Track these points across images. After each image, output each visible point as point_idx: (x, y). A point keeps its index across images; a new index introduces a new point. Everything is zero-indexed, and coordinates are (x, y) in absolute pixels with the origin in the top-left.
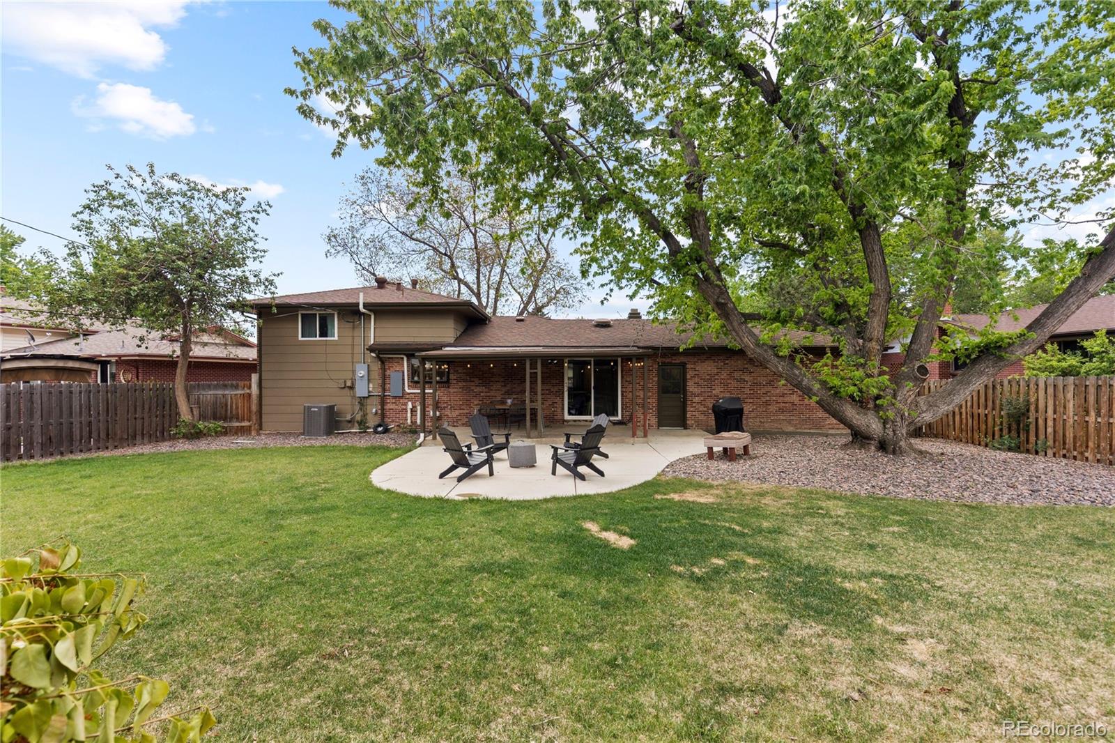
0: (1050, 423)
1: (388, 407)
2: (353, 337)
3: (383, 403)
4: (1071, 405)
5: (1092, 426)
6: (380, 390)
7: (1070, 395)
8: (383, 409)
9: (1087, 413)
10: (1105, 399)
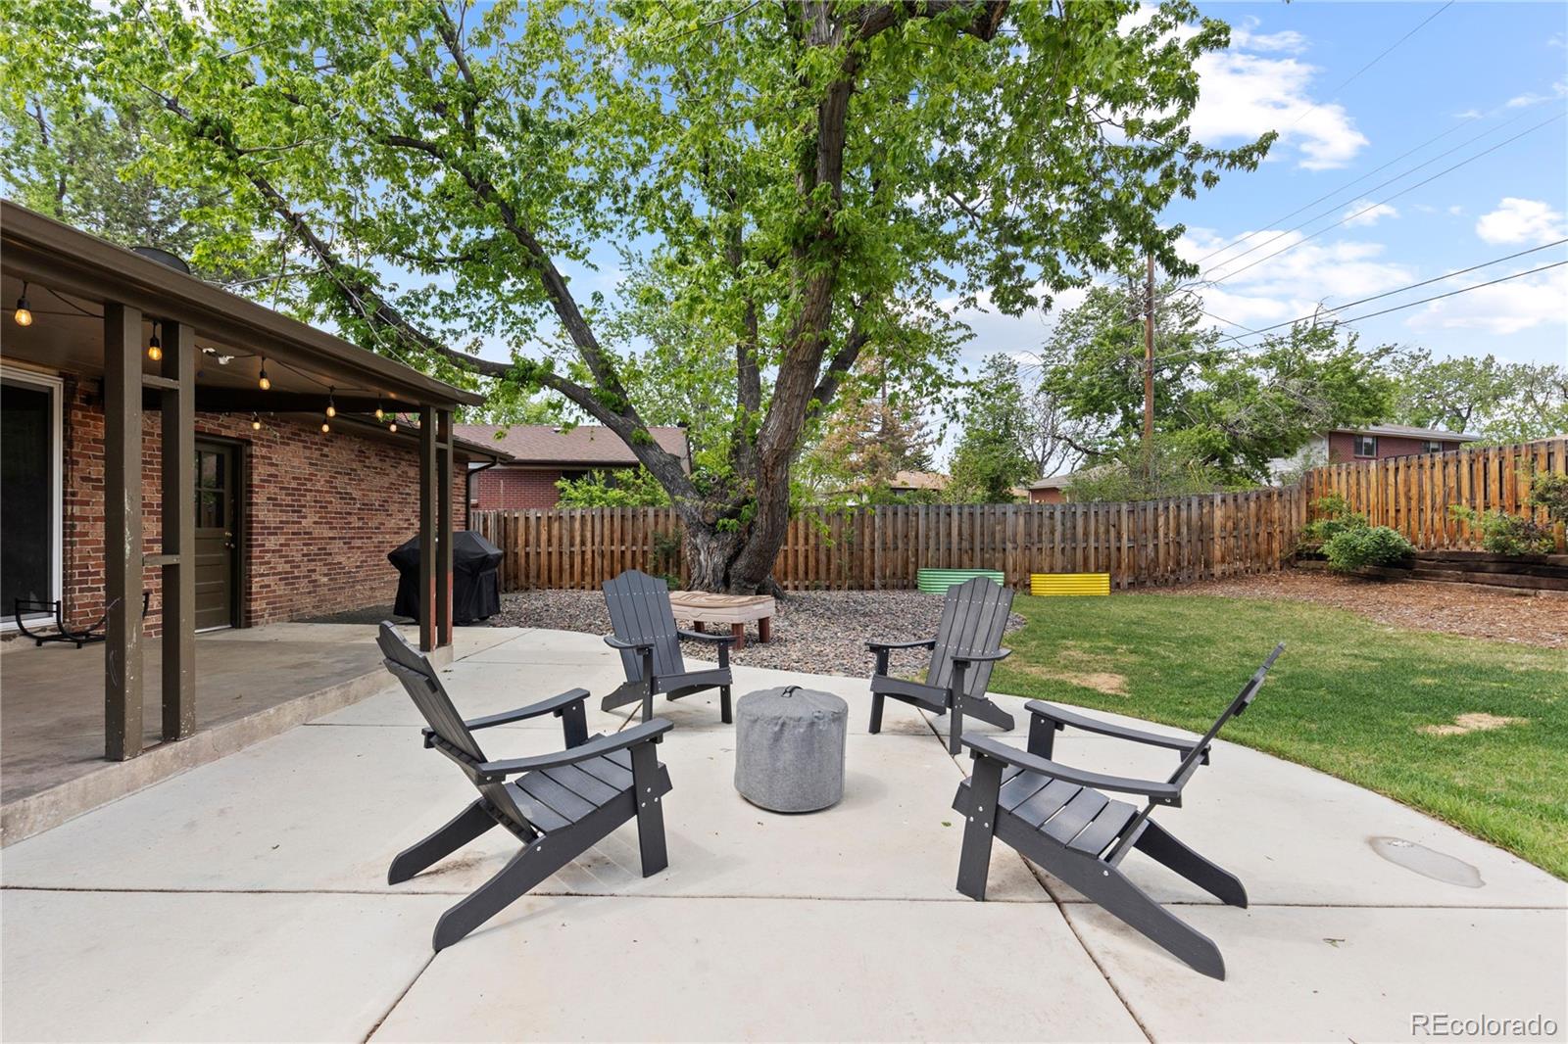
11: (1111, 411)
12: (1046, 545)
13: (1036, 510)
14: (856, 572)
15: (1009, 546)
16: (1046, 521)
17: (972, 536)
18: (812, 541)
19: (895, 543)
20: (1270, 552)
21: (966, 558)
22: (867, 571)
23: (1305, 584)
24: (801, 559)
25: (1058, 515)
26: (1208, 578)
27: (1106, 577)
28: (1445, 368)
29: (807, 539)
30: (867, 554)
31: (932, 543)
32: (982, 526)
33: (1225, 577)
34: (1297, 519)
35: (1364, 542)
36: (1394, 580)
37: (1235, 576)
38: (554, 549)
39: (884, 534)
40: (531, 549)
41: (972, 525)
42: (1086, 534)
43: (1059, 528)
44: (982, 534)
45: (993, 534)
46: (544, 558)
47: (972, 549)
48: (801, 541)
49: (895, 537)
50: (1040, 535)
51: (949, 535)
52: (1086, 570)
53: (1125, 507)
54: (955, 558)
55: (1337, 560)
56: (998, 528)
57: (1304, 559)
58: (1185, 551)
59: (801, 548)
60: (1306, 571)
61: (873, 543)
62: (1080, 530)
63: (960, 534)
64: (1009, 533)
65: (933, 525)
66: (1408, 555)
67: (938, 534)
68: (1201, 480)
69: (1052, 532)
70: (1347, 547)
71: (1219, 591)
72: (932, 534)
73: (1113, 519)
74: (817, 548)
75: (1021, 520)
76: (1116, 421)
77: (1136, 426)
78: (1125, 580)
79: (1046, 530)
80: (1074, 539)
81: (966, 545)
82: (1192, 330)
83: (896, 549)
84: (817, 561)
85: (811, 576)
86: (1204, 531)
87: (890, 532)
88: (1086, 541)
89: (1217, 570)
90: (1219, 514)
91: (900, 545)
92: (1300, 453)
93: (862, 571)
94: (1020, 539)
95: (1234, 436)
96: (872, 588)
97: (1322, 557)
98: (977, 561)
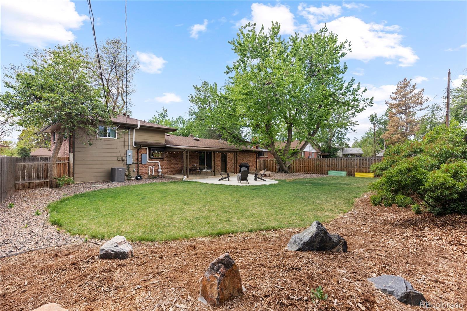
0: (294, 167)
1: (140, 168)
2: (124, 138)
3: (138, 167)
4: (298, 163)
5: (301, 167)
6: (136, 161)
7: (298, 162)
8: (138, 169)
9: (301, 165)
10: (303, 162)
12: (364, 166)
14: (321, 171)
15: (355, 166)
16: (364, 161)
18: (313, 165)
19: (330, 165)
22: (324, 171)
24: (311, 168)
25: (367, 160)
27: (373, 173)
29: (312, 164)
30: (324, 167)
32: (349, 162)
38: (271, 165)
39: (327, 164)
40: (268, 165)
41: (347, 162)
44: (349, 164)
46: (270, 167)
47: (346, 167)
48: (311, 165)
49: (330, 164)
50: (363, 164)
51: (341, 164)
54: (343, 169)
56: (352, 163)
59: (311, 166)
61: (325, 165)
63: (344, 164)
64: (355, 164)
67: (339, 164)
69: (366, 164)
72: (338, 164)
74: (314, 166)
75: (358, 161)
79: (364, 163)
83: (330, 167)
84: (314, 168)
85: (313, 172)
87: (329, 163)
91: (331, 166)
93: (323, 171)
94: (358, 166)
96: (325, 174)
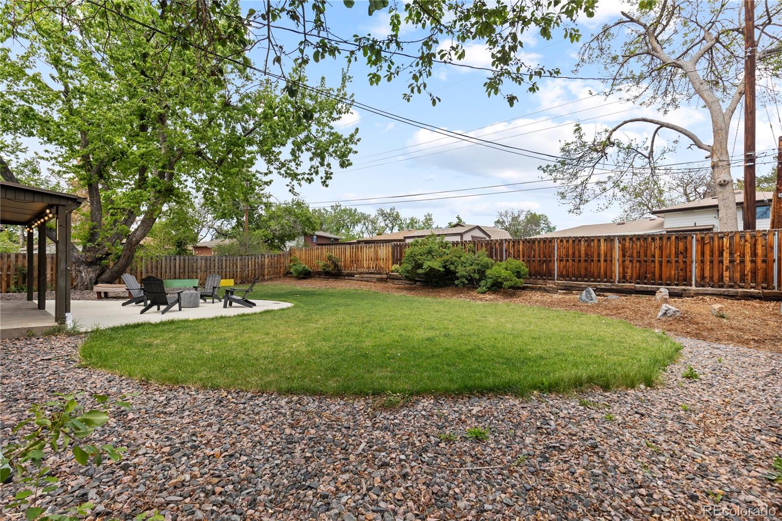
11: (232, 218)
13: (209, 258)
15: (199, 271)
16: (212, 262)
17: (184, 267)
19: (152, 270)
20: (280, 272)
21: (182, 275)
23: (288, 280)
25: (216, 260)
26: (263, 280)
27: (233, 280)
28: (345, 210)
31: (168, 270)
32: (188, 264)
33: (268, 280)
34: (287, 263)
35: (300, 269)
36: (307, 278)
37: (271, 279)
41: (184, 264)
42: (226, 266)
43: (217, 264)
44: (188, 266)
45: (193, 267)
47: (184, 272)
49: (152, 267)
51: (175, 267)
52: (226, 278)
53: (239, 258)
54: (177, 275)
55: (295, 274)
56: (194, 264)
57: (288, 274)
58: (257, 272)
60: (289, 277)
62: (224, 265)
63: (180, 267)
64: (199, 265)
65: (168, 263)
66: (310, 272)
67: (170, 266)
68: (263, 249)
69: (214, 266)
70: (296, 270)
71: (265, 283)
72: (168, 266)
73: (235, 262)
75: (203, 262)
76: (234, 222)
77: (242, 226)
78: (239, 281)
79: (212, 265)
80: (222, 268)
81: (182, 270)
82: (262, 192)
86: (262, 266)
88: (226, 268)
89: (266, 277)
90: (266, 260)
91: (154, 270)
92: (296, 239)
94: (203, 269)
95: (274, 234)
97: (291, 273)
98: (187, 277)
